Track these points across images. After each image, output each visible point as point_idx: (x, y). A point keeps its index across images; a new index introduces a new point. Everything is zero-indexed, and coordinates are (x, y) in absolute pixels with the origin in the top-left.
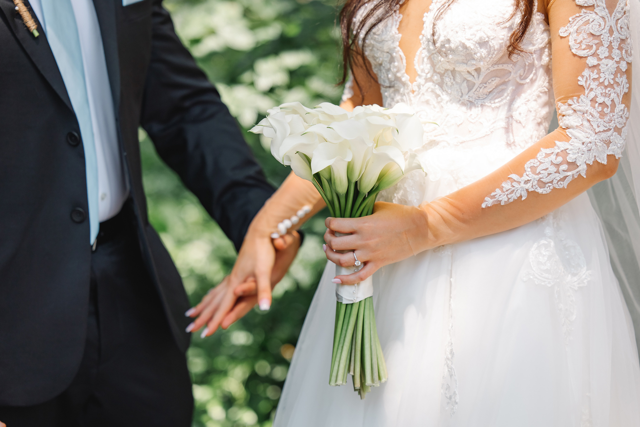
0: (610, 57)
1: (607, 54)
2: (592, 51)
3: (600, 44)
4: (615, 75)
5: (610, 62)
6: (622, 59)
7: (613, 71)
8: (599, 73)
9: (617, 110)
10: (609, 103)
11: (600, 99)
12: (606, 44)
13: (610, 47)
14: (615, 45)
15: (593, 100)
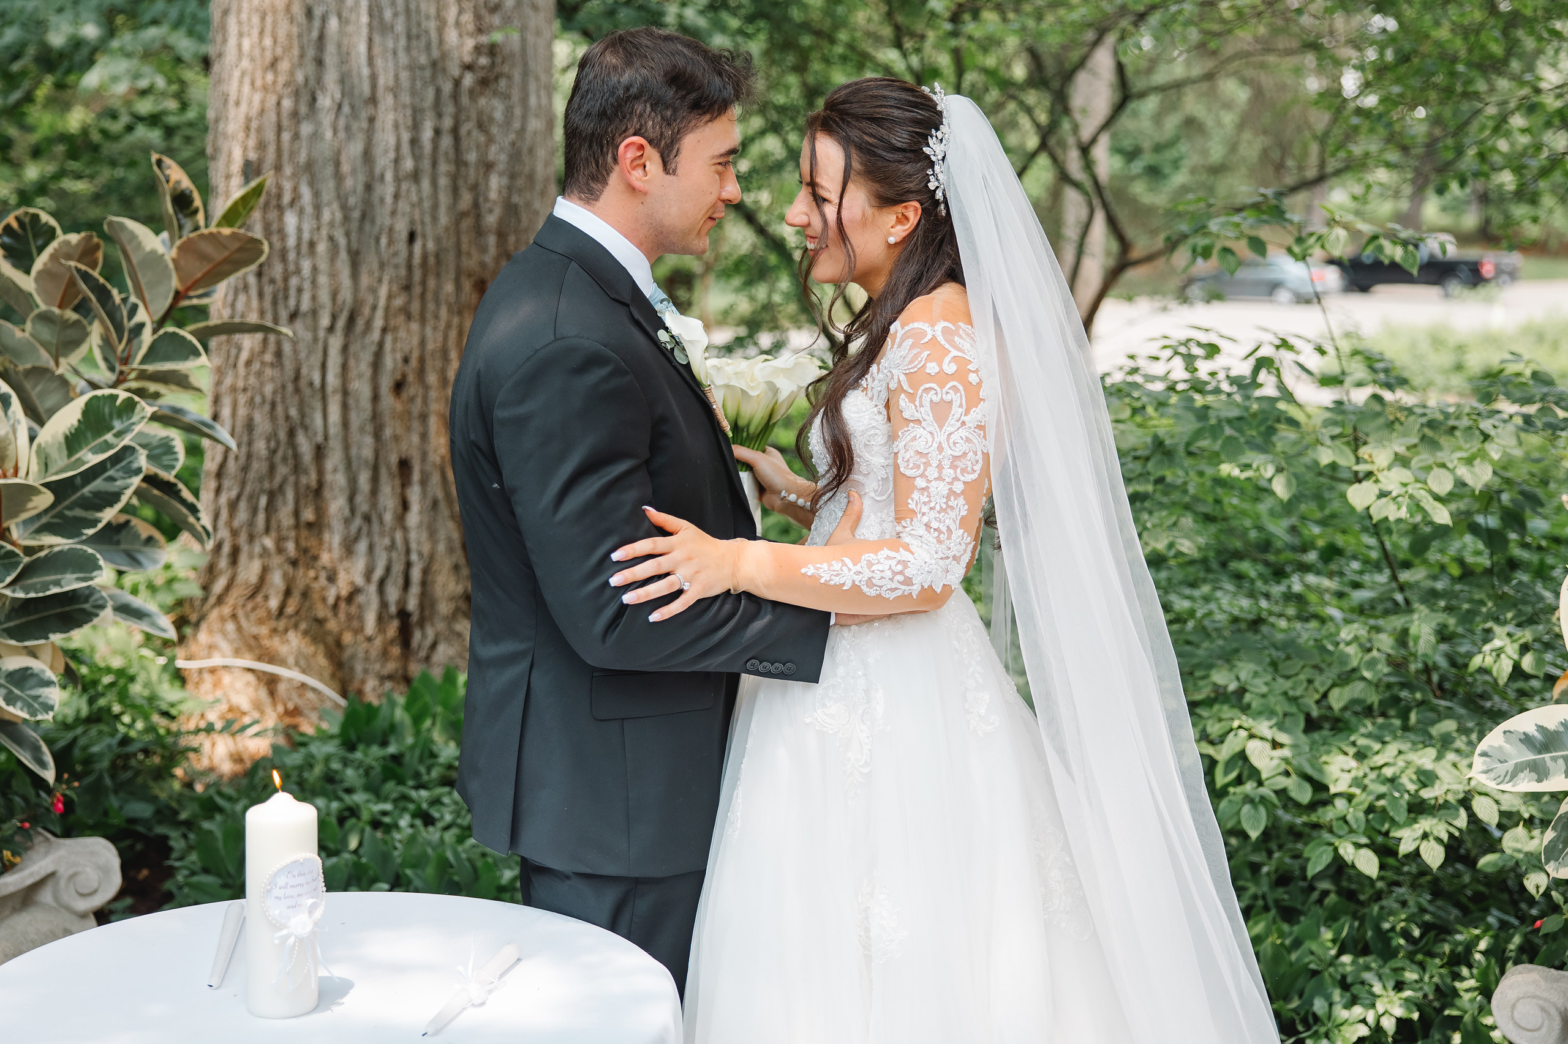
0: (940, 478)
1: (936, 475)
2: (920, 472)
3: (927, 464)
4: (948, 498)
5: (941, 484)
6: (956, 479)
7: (945, 492)
8: (929, 496)
9: (954, 536)
10: (944, 529)
11: (935, 525)
12: (935, 463)
13: (940, 467)
14: (946, 463)
15: (927, 526)
